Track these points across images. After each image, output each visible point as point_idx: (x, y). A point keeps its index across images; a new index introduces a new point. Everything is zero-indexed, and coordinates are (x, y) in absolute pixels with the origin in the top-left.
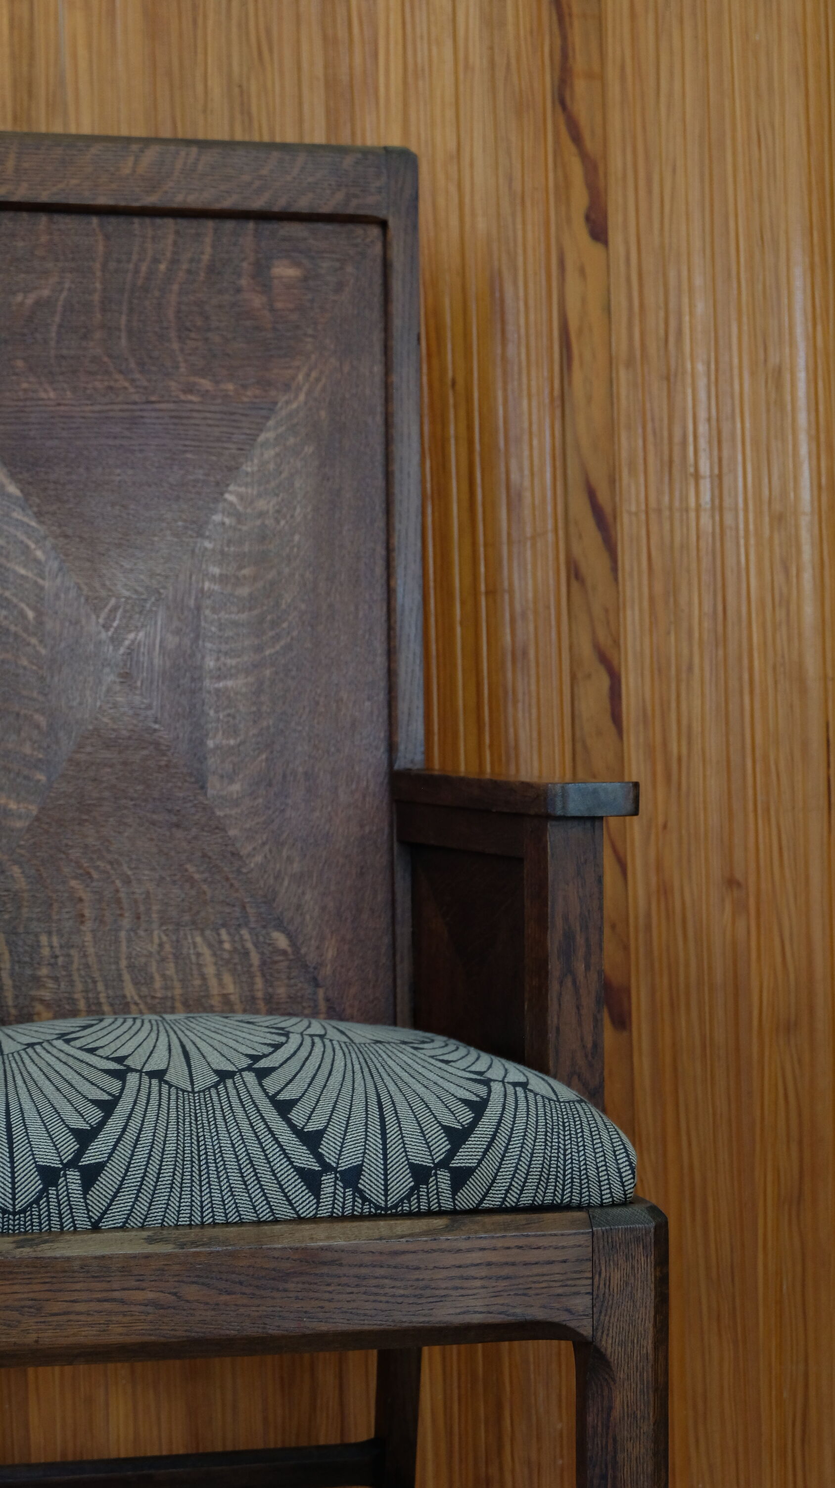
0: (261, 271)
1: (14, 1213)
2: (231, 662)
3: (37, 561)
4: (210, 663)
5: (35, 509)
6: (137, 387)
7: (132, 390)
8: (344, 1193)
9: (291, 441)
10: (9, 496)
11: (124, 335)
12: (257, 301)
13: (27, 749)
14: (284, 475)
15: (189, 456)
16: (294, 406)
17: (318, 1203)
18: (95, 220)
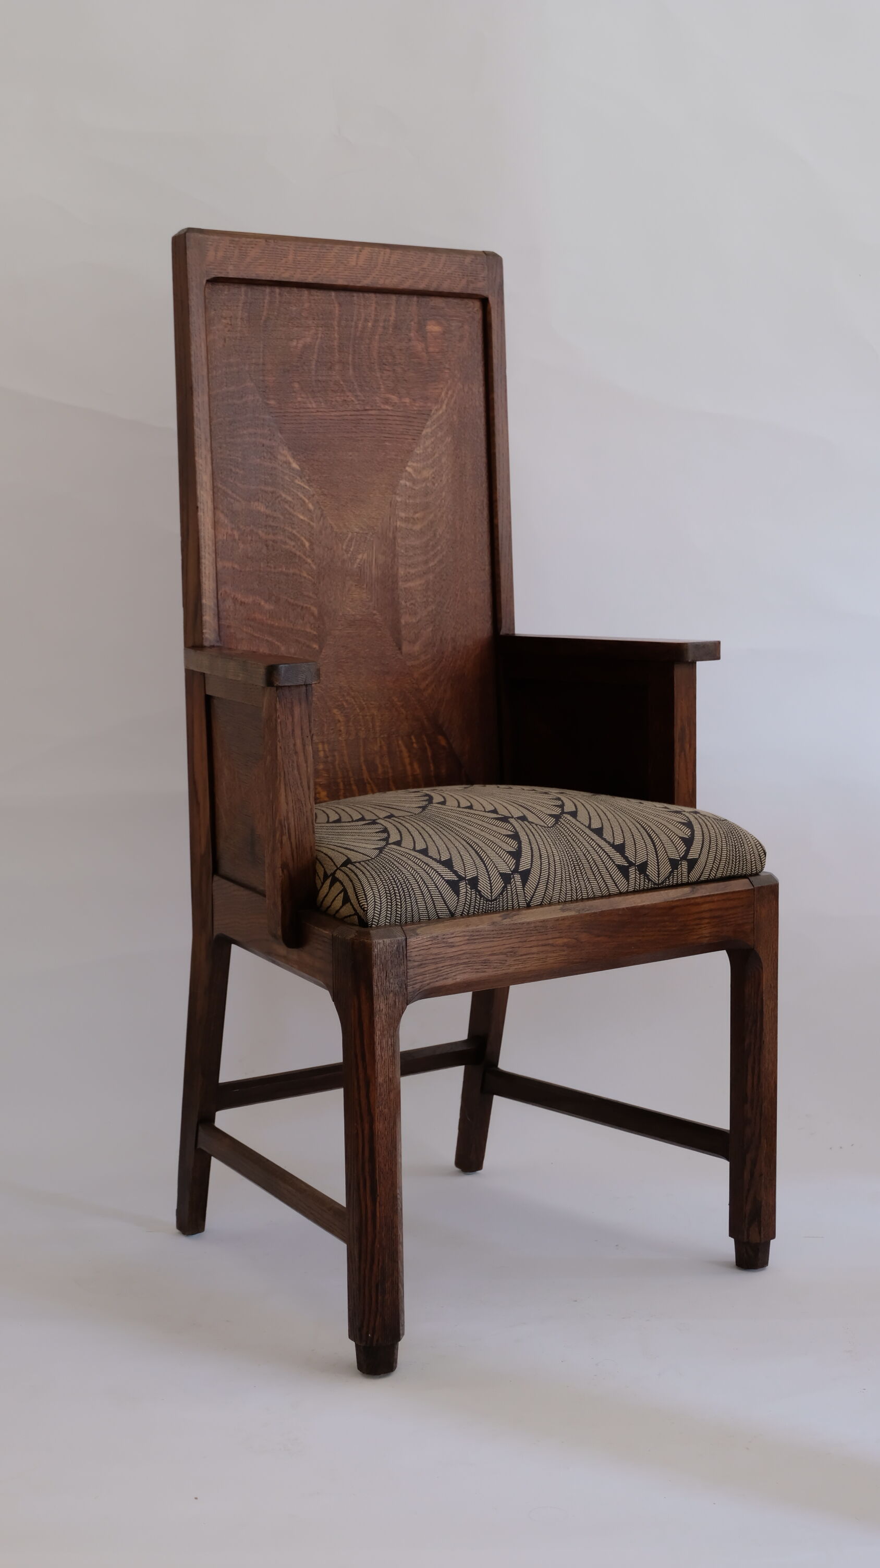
0: (421, 326)
1: (491, 901)
2: (412, 571)
3: (310, 511)
4: (401, 572)
5: (307, 478)
6: (358, 400)
7: (356, 402)
8: (640, 877)
9: (440, 434)
10: (293, 469)
11: (351, 367)
12: (419, 346)
13: (308, 630)
14: (437, 455)
15: (387, 444)
16: (440, 412)
17: (628, 883)
18: (333, 294)
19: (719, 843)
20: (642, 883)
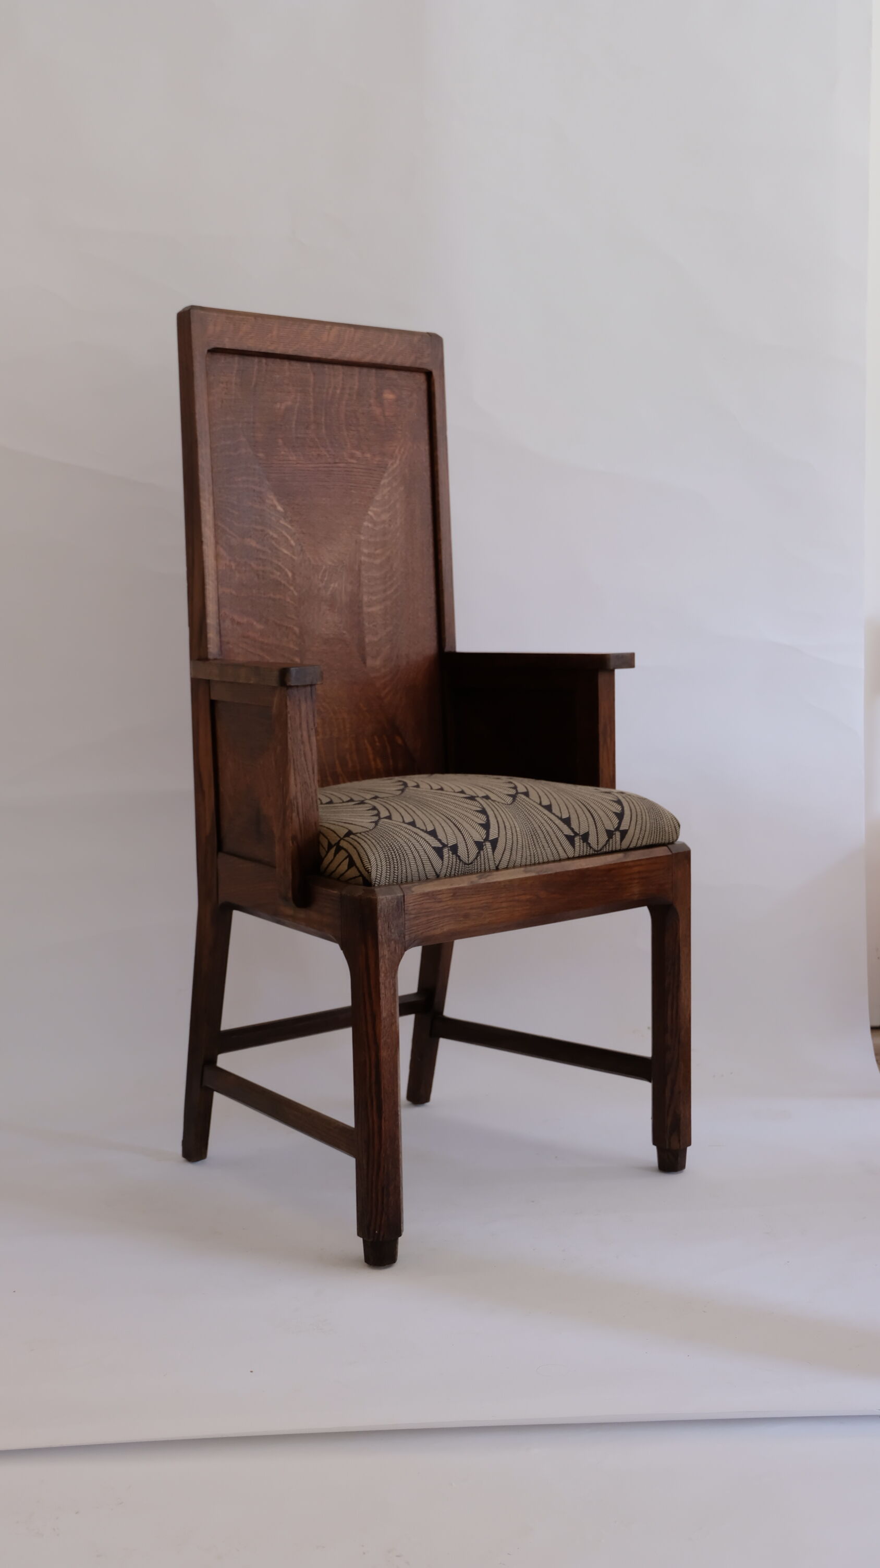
0: (379, 395)
1: (468, 864)
2: (374, 598)
3: (291, 546)
4: (365, 598)
5: (290, 519)
6: (330, 455)
7: (328, 456)
8: (583, 845)
9: (395, 484)
10: (278, 512)
11: (323, 427)
12: (378, 411)
13: (292, 646)
14: (392, 502)
15: (353, 491)
16: (395, 466)
17: (574, 850)
18: (309, 365)
19: (644, 817)
20: (586, 850)
